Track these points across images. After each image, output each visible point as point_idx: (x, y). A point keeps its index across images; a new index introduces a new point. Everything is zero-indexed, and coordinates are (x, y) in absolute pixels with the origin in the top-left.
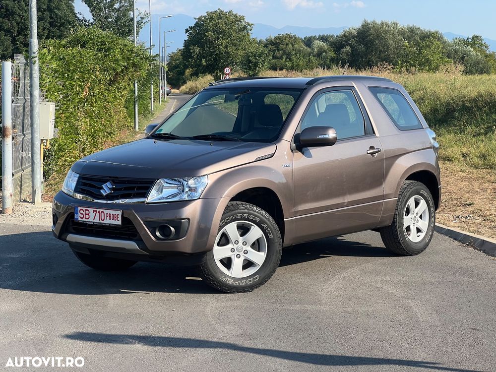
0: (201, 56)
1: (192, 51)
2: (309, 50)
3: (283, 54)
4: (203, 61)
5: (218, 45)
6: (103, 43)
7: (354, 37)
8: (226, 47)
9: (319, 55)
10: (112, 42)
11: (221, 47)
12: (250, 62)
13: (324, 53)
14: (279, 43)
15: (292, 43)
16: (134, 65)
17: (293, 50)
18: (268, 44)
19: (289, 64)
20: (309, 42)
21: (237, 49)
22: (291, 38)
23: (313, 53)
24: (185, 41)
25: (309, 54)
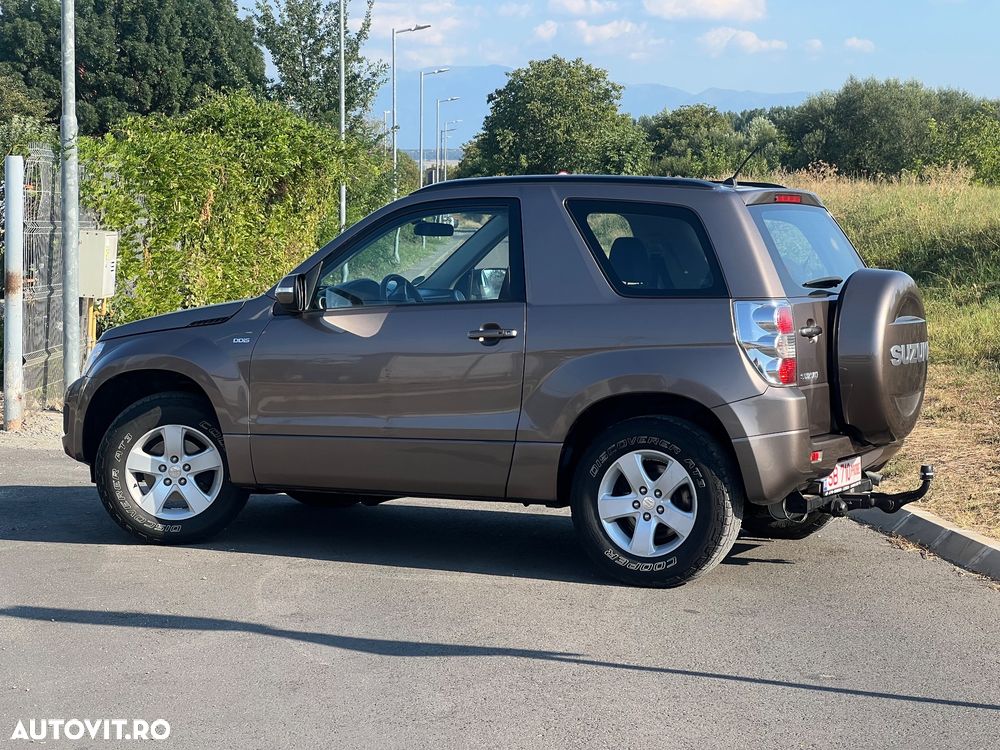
0: (515, 151)
1: (499, 138)
2: (741, 137)
3: (689, 145)
4: (523, 157)
5: (552, 128)
6: (256, 124)
7: (829, 112)
8: (568, 131)
9: (761, 146)
10: (273, 121)
11: (558, 132)
12: (607, 160)
13: (771, 145)
14: (681, 124)
15: (707, 125)
17: (707, 137)
18: (659, 125)
19: (698, 166)
20: (741, 123)
21: (590, 136)
22: (707, 113)
23: (748, 144)
24: (487, 118)
25: (741, 146)
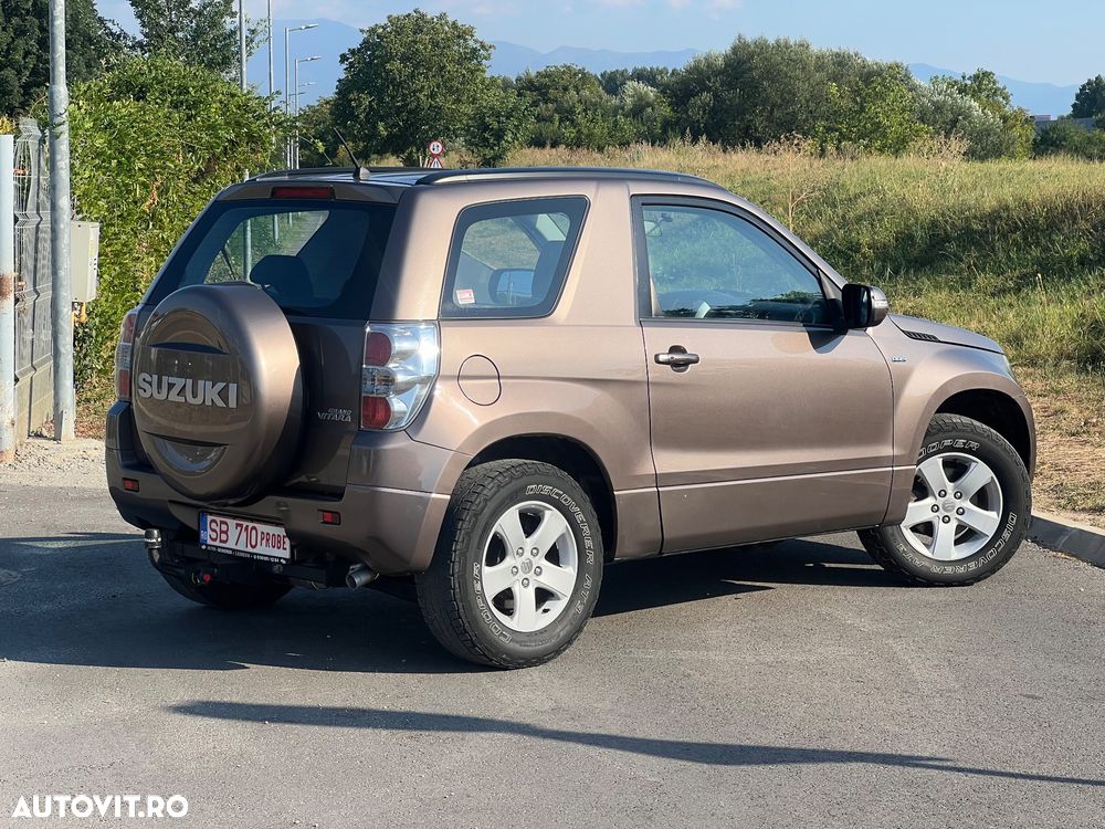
0: (373, 116)
1: (353, 104)
2: (615, 101)
3: (556, 110)
4: (381, 126)
5: (414, 92)
6: (183, 90)
7: (716, 73)
8: (432, 96)
9: (637, 111)
10: (202, 88)
11: (421, 96)
12: (486, 127)
13: (650, 110)
14: (547, 87)
15: (576, 88)
16: (251, 138)
17: (579, 101)
18: (523, 88)
19: (569, 133)
20: (613, 83)
21: (458, 101)
22: (575, 74)
23: (623, 108)
24: (339, 81)
25: (615, 111)
